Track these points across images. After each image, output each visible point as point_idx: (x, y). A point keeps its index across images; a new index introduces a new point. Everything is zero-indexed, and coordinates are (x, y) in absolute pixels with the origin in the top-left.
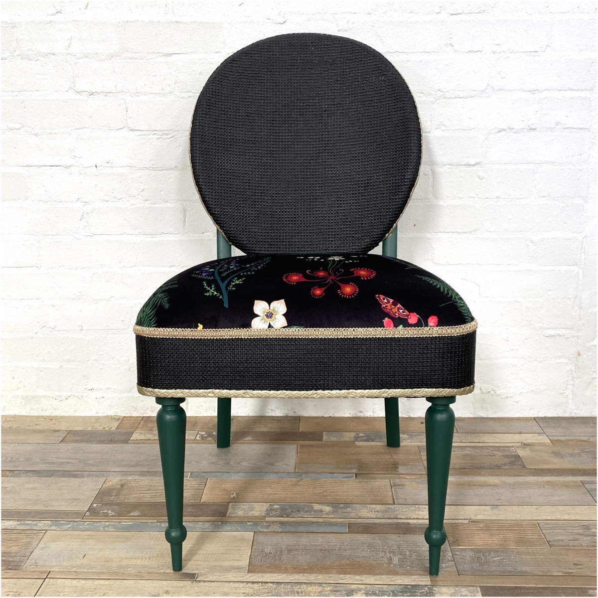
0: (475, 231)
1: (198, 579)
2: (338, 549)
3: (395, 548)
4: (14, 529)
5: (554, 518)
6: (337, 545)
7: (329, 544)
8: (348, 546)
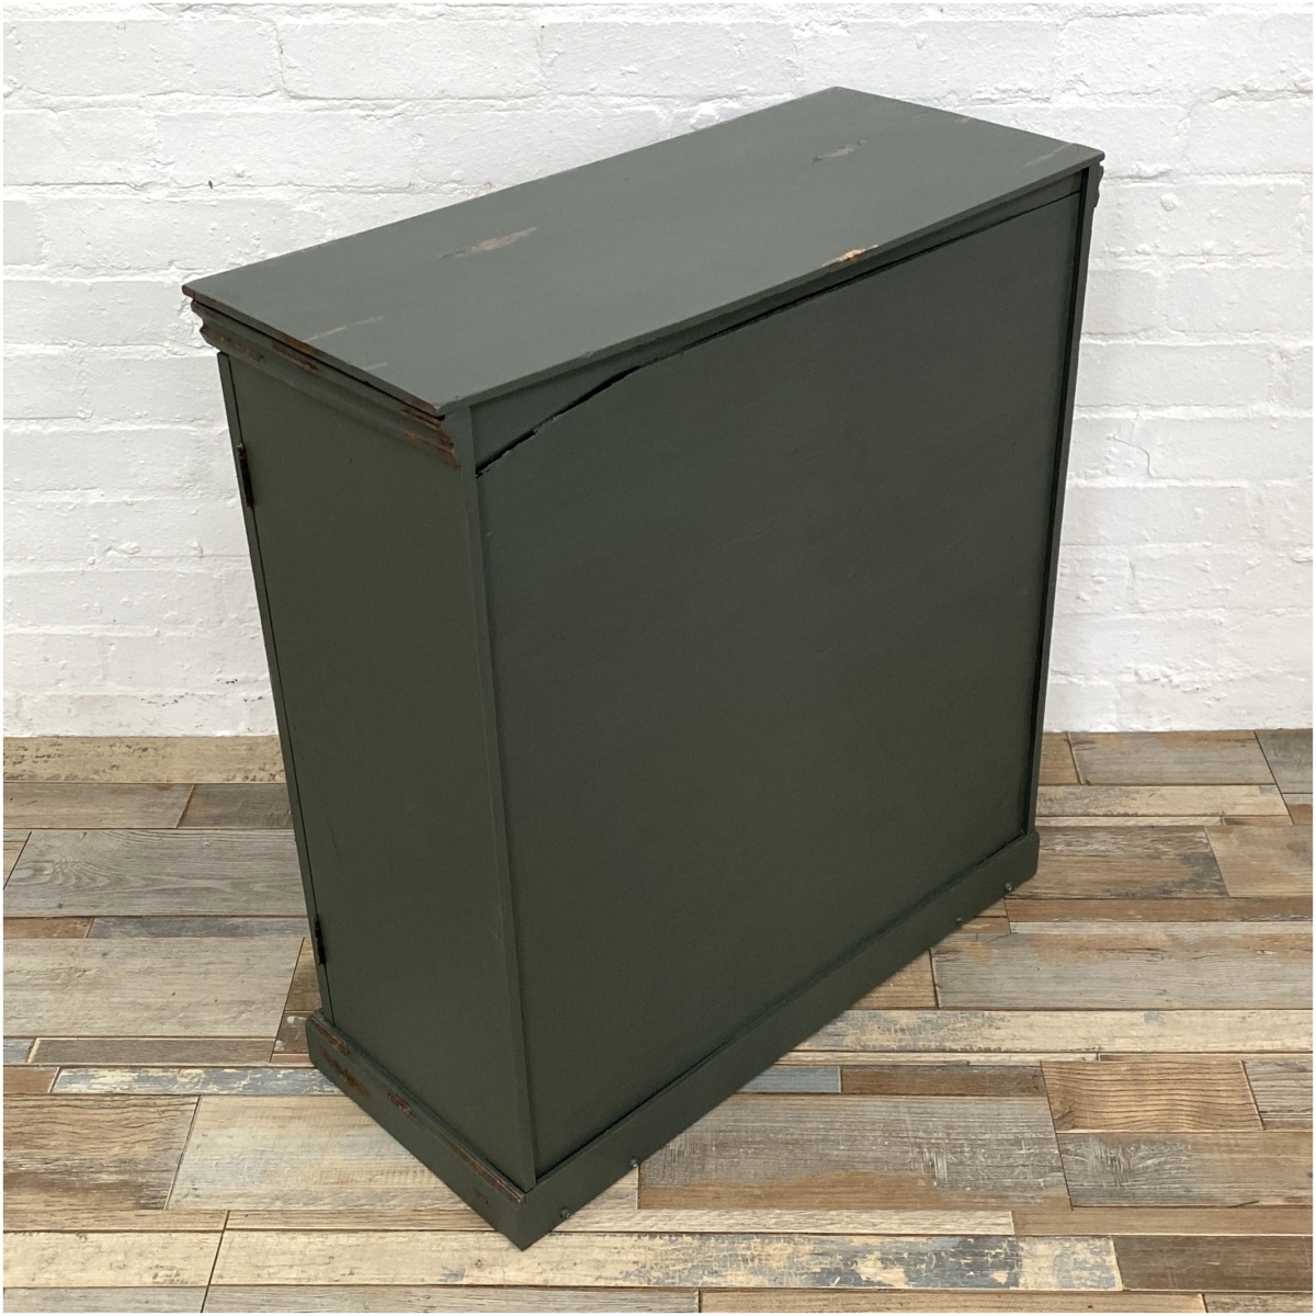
2: (823, 1140)
3: (940, 1135)
4: (129, 1095)
5: (1278, 1045)
6: (818, 1129)
7: (802, 1125)
8: (841, 1130)
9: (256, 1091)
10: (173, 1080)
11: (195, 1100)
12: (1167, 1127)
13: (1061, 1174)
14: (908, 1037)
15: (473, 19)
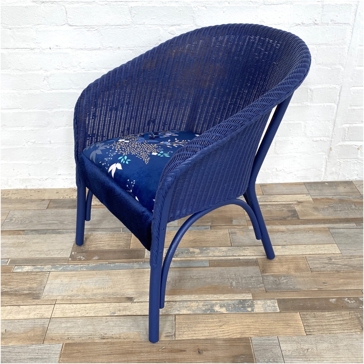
1: (134, 301)
2: (205, 278)
3: (233, 276)
4: (32, 272)
5: (314, 253)
6: (203, 275)
7: (200, 274)
8: (209, 275)
9: (64, 270)
10: (43, 268)
11: (49, 273)
12: (288, 273)
13: (263, 284)
14: (225, 253)
15: (114, 5)
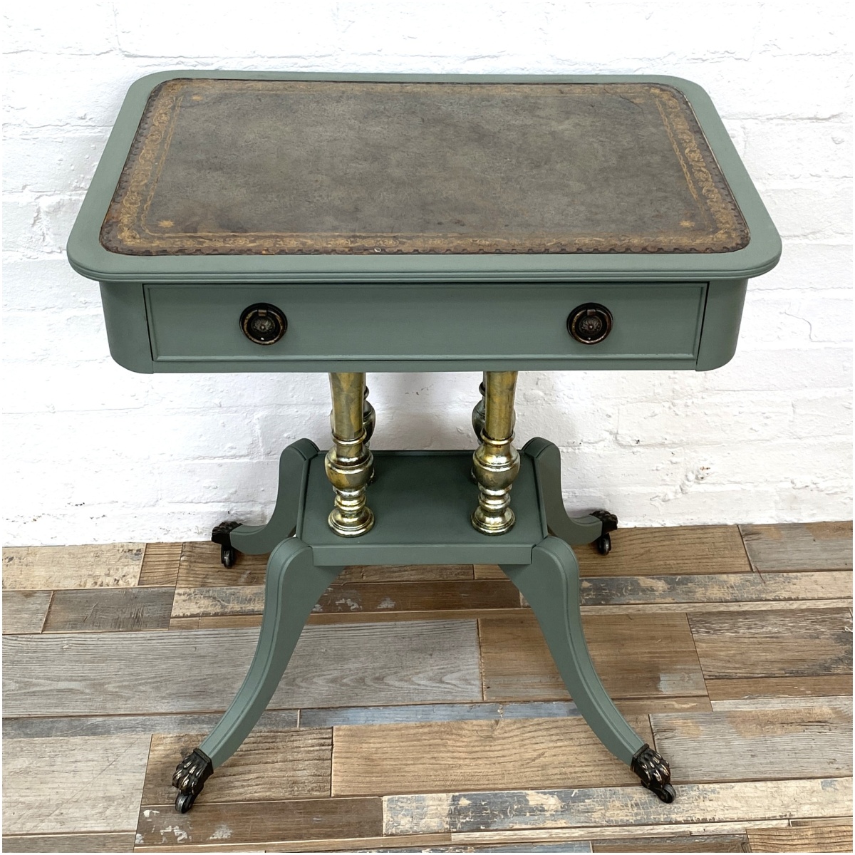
0: (813, 233)
14: (642, 811)
